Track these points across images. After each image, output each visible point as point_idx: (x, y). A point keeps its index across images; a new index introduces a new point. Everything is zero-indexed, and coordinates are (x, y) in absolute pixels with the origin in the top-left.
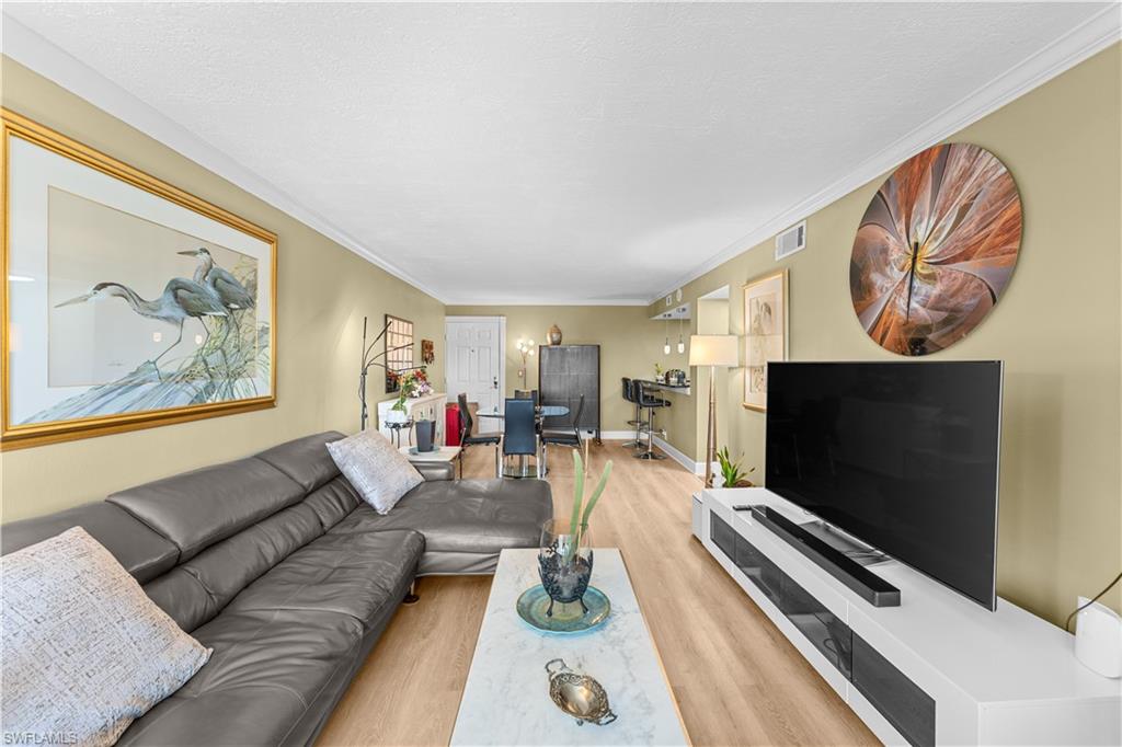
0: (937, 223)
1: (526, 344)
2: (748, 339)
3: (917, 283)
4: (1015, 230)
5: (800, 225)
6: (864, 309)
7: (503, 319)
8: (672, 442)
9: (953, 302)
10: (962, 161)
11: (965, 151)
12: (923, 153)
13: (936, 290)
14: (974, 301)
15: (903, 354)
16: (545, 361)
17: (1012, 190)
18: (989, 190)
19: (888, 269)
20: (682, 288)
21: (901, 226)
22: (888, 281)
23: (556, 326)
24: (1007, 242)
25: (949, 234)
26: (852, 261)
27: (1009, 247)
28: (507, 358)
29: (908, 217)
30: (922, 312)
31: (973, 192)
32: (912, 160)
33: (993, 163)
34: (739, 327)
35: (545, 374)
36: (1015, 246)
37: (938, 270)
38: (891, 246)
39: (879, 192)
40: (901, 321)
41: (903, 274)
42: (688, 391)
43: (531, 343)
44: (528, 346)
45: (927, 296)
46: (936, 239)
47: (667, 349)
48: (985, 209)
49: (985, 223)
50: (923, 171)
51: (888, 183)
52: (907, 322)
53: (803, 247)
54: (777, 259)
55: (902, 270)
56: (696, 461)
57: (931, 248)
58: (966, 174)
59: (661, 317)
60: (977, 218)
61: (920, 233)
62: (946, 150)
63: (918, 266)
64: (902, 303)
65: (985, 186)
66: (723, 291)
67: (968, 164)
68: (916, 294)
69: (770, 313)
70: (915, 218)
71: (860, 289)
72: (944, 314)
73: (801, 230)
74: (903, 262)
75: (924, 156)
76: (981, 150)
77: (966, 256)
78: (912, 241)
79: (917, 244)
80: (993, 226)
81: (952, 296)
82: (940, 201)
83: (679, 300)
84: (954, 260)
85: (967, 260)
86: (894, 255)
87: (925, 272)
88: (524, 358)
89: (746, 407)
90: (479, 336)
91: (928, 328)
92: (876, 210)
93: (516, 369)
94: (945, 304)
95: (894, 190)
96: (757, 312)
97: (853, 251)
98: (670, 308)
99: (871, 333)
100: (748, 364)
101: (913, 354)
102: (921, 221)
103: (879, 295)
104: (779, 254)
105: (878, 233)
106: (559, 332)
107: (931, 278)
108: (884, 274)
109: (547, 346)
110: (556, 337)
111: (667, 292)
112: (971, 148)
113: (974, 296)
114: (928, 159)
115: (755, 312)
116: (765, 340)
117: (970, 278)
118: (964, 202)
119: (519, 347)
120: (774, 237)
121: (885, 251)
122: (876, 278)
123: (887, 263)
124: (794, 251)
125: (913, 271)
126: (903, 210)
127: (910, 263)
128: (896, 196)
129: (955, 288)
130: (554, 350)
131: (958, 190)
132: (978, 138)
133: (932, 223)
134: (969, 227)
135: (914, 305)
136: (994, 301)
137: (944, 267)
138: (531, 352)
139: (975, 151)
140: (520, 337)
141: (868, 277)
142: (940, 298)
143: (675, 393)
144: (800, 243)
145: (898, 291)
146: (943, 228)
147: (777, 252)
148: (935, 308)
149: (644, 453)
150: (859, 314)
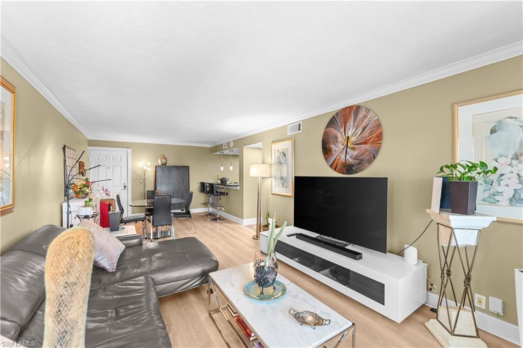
0: (355, 131)
1: (146, 165)
2: (273, 166)
3: (348, 150)
4: (380, 137)
5: (299, 123)
6: (328, 158)
7: (130, 150)
8: (227, 212)
9: (361, 158)
10: (364, 112)
11: (364, 110)
12: (350, 107)
13: (355, 153)
14: (369, 158)
15: (344, 174)
16: (159, 174)
17: (379, 125)
18: (372, 124)
19: (337, 144)
20: (233, 141)
21: (342, 130)
22: (337, 149)
23: (164, 155)
24: (378, 140)
25: (360, 134)
26: (323, 140)
27: (379, 142)
28: (132, 171)
29: (345, 127)
30: (350, 160)
31: (368, 123)
32: (346, 108)
33: (373, 115)
34: (268, 160)
35: (159, 181)
36: (380, 142)
37: (356, 147)
38: (339, 136)
39: (334, 116)
40: (343, 162)
41: (343, 147)
42: (238, 188)
43: (149, 164)
44: (147, 166)
45: (352, 155)
46: (355, 136)
47: (222, 168)
48: (371, 129)
49: (371, 133)
50: (350, 113)
51: (337, 114)
52: (345, 163)
53: (301, 131)
54: (288, 134)
55: (343, 145)
56: (243, 219)
57: (353, 139)
58: (365, 117)
59: (219, 153)
60: (369, 131)
61: (350, 133)
62: (358, 108)
63: (349, 144)
64: (343, 156)
65: (371, 122)
66: (259, 145)
67: (365, 114)
68: (348, 154)
69: (285, 156)
70: (347, 128)
71: (326, 151)
72: (358, 161)
73: (300, 125)
74: (343, 142)
75: (350, 108)
76: (369, 110)
77: (365, 143)
78: (347, 136)
79: (348, 137)
80: (374, 135)
81: (361, 155)
82: (356, 124)
83: (232, 146)
84: (361, 144)
85: (366, 144)
86: (340, 139)
87: (351, 146)
88: (144, 172)
89: (272, 194)
90: (113, 159)
91: (352, 165)
92: (332, 122)
93: (139, 179)
94: (358, 158)
95: (340, 117)
96: (278, 155)
97: (323, 136)
98: (225, 149)
99: (331, 166)
100: (273, 176)
101: (347, 174)
102: (350, 129)
103: (334, 153)
104: (289, 133)
105: (333, 131)
106: (166, 159)
107: (353, 149)
108: (335, 145)
109: (159, 166)
110: (164, 161)
111: (224, 142)
112: (367, 109)
113: (368, 156)
114: (352, 109)
115: (277, 155)
116: (283, 166)
117: (366, 150)
118: (364, 125)
119: (141, 166)
120: (287, 125)
121: (336, 137)
122: (332, 146)
123: (337, 142)
124: (296, 132)
125: (347, 146)
126: (343, 124)
127: (346, 143)
128: (340, 119)
129: (361, 153)
130: (164, 169)
131: (363, 121)
132: (369, 106)
133: (354, 130)
134: (366, 134)
135: (347, 157)
136: (375, 158)
137: (358, 146)
138: (149, 169)
139: (368, 110)
140: (140, 160)
141: (329, 146)
142: (357, 156)
143: (229, 189)
144: (299, 130)
145: (341, 152)
146: (357, 133)
147: (288, 132)
148: (355, 159)
149: (214, 218)
150: (326, 159)
